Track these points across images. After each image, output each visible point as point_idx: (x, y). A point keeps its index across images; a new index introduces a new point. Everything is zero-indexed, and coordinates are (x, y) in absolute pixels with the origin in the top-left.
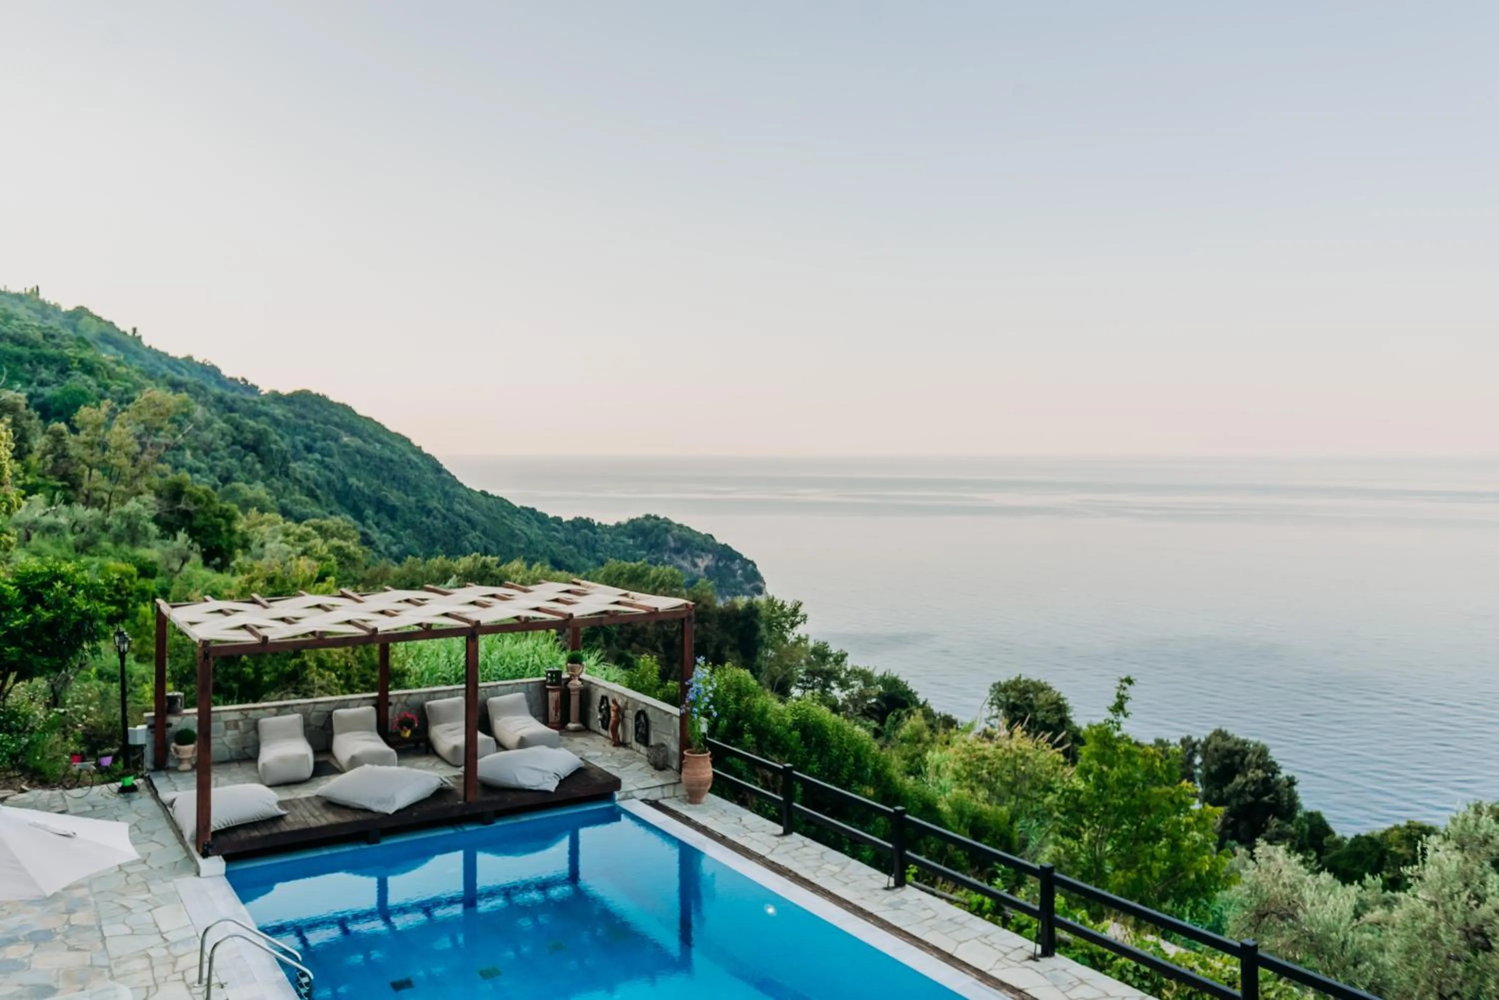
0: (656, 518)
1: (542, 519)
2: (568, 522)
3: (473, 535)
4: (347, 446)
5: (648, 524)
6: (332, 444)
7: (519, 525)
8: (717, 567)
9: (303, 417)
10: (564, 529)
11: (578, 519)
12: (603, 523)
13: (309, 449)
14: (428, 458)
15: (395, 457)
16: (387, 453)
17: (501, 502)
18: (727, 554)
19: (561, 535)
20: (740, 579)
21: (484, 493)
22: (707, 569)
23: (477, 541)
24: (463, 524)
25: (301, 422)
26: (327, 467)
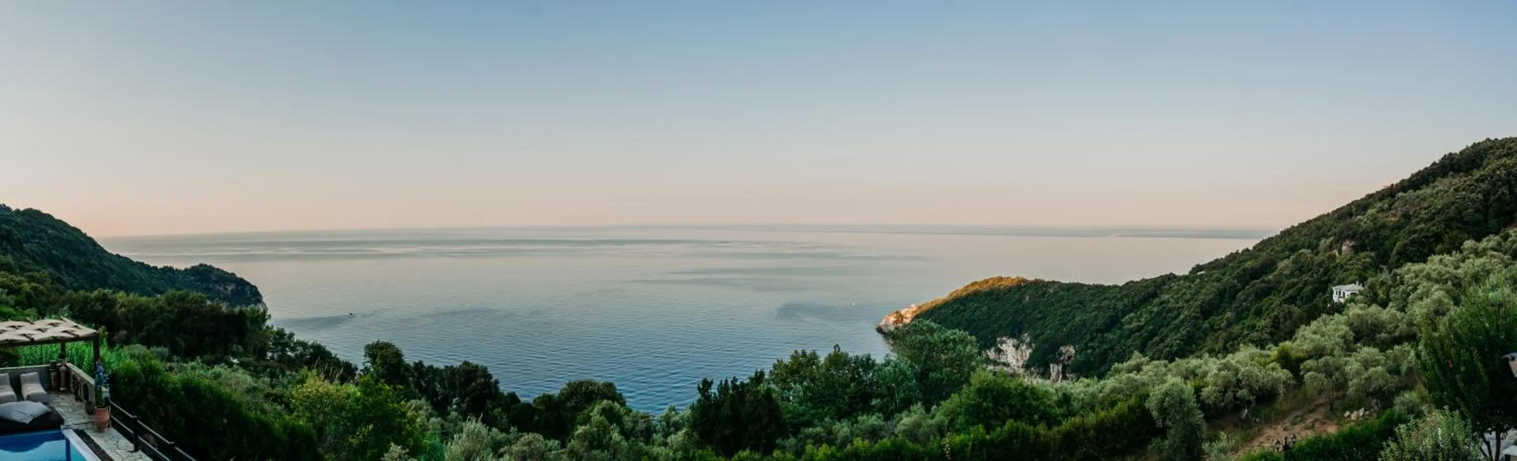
0: (206, 265)
1: (147, 267)
2: (160, 269)
3: (113, 277)
4: (50, 234)
5: (201, 269)
6: (44, 234)
7: (136, 271)
8: (237, 289)
9: (30, 222)
10: (159, 273)
11: (165, 268)
12: (178, 268)
13: (33, 237)
14: (90, 239)
15: (74, 239)
16: (70, 237)
17: (127, 260)
18: (242, 283)
19: (158, 276)
20: (250, 295)
21: (118, 256)
22: (232, 291)
23: (115, 280)
24: (108, 271)
25: (29, 224)
26: (43, 246)
